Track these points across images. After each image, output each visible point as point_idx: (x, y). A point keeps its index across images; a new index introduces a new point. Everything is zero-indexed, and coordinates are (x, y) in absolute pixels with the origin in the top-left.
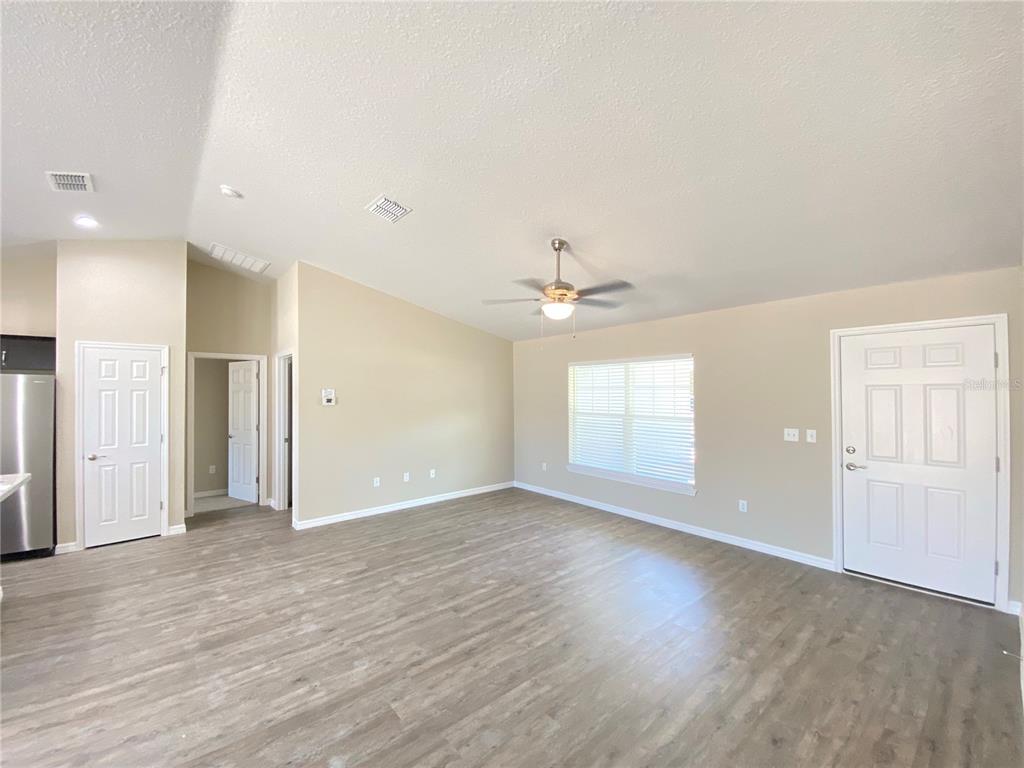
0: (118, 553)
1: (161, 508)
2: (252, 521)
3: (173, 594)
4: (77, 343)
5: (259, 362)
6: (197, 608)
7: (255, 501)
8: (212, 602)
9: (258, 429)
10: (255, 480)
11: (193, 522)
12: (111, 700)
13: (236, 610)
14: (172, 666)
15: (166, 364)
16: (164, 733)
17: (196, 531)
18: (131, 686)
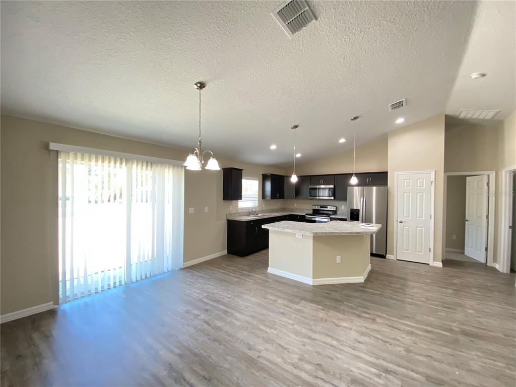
0: (411, 266)
1: (430, 251)
2: (482, 273)
3: (441, 297)
4: (395, 173)
5: (489, 175)
6: (456, 310)
7: (483, 261)
8: (465, 311)
9: (487, 217)
10: (484, 249)
11: (446, 263)
12: (418, 332)
13: (481, 323)
14: (446, 333)
15: (433, 180)
16: (446, 364)
17: (448, 268)
18: (427, 331)
